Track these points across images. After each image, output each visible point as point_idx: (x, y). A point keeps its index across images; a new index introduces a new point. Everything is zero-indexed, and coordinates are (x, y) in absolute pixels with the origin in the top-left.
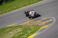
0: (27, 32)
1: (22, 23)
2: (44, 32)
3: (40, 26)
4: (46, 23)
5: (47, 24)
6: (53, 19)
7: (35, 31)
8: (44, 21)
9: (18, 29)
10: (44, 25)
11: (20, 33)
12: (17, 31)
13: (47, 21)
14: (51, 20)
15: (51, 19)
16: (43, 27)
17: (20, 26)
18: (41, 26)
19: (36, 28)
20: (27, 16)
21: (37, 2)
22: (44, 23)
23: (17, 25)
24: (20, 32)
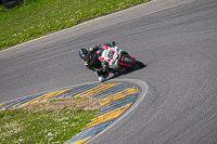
0: (42, 136)
1: (24, 101)
2: (105, 134)
3: (90, 111)
4: (112, 102)
5: (115, 105)
6: (139, 87)
7: (74, 132)
8: (104, 93)
9: (8, 126)
10: (105, 111)
11: (18, 138)
12: (3, 130)
13: (119, 96)
14: (131, 91)
15: (130, 85)
16: (101, 118)
17: (17, 112)
18: (94, 113)
19: (77, 120)
20: (91, 67)
21: (79, 22)
22: (106, 100)
23: (4, 109)
24: (18, 136)
